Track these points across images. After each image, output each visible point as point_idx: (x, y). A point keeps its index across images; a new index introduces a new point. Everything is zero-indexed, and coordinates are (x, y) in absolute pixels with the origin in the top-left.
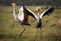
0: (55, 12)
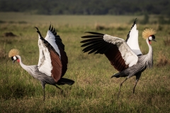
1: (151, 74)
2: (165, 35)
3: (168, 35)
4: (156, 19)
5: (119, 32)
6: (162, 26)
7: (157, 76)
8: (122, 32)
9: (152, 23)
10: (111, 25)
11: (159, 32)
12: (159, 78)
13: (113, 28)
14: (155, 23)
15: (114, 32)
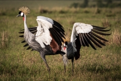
0: (104, 14)
1: (90, 54)
2: (103, 18)
3: (106, 17)
4: (95, 3)
5: (61, 15)
6: (100, 9)
7: (96, 55)
8: (63, 15)
9: (91, 7)
10: (53, 9)
11: (98, 14)
12: (98, 57)
13: (55, 12)
14: (94, 6)
15: (56, 15)
